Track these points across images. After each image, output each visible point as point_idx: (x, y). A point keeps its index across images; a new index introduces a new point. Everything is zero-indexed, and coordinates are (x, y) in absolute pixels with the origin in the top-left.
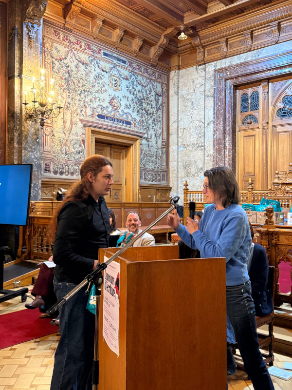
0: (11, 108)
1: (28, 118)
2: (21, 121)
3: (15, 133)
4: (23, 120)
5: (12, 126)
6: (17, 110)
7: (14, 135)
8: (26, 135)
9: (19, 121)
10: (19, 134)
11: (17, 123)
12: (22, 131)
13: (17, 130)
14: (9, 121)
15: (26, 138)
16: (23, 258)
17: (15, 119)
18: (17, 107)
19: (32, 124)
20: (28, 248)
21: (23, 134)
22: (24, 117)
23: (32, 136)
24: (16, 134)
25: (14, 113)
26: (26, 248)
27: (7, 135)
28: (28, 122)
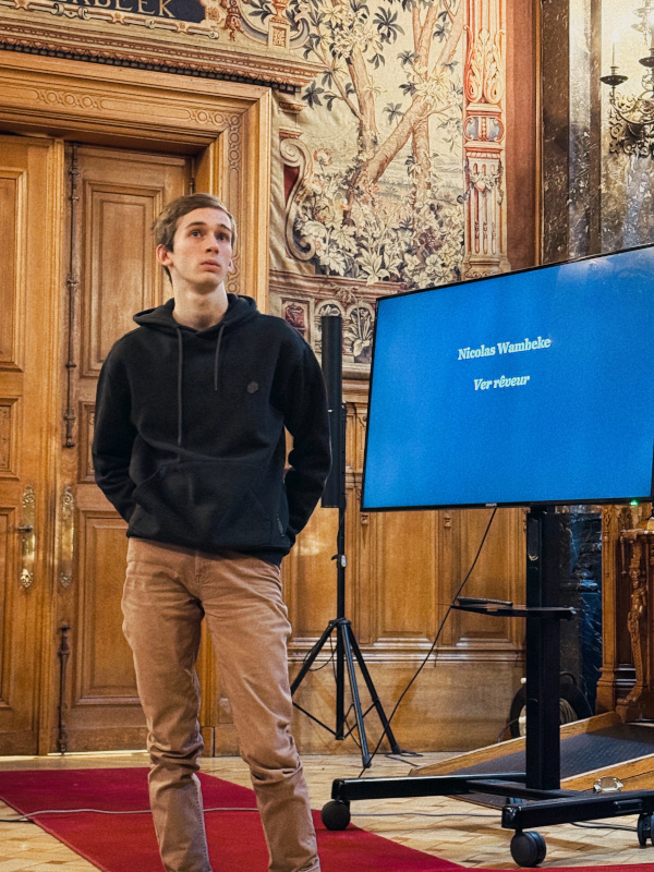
0: (554, 111)
1: (621, 144)
2: (594, 158)
3: (571, 210)
4: (604, 153)
5: (560, 182)
6: (579, 116)
7: (566, 220)
8: (617, 215)
9: (588, 159)
10: (587, 215)
11: (577, 167)
12: (598, 200)
13: (578, 196)
14: (547, 167)
15: (616, 228)
16: (621, 711)
17: (572, 154)
18: (577, 104)
19: (638, 168)
20: (639, 674)
21: (604, 211)
22: (606, 141)
23: (640, 215)
24: (576, 215)
25: (566, 130)
26: (631, 675)
27: (541, 224)
28: (623, 158)
